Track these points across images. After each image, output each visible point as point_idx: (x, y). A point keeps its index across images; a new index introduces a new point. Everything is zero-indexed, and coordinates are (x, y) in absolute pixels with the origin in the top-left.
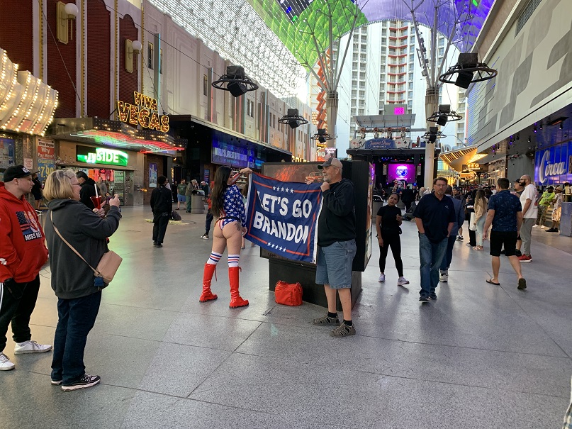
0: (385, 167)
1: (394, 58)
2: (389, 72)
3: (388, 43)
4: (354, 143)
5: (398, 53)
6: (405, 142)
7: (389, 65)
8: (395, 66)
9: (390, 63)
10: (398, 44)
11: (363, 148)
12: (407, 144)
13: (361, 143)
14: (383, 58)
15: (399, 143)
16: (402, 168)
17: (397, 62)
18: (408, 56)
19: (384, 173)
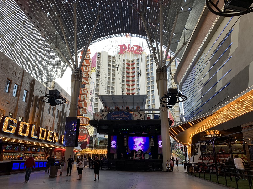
0: (125, 139)
1: (129, 85)
2: (127, 92)
3: (126, 78)
4: (98, 115)
5: (131, 83)
6: (141, 115)
7: (126, 89)
8: (130, 90)
9: (127, 88)
10: (131, 79)
11: (106, 119)
12: (143, 117)
13: (103, 115)
14: (123, 85)
15: (136, 115)
16: (139, 140)
17: (131, 88)
18: (136, 85)
19: (125, 144)
